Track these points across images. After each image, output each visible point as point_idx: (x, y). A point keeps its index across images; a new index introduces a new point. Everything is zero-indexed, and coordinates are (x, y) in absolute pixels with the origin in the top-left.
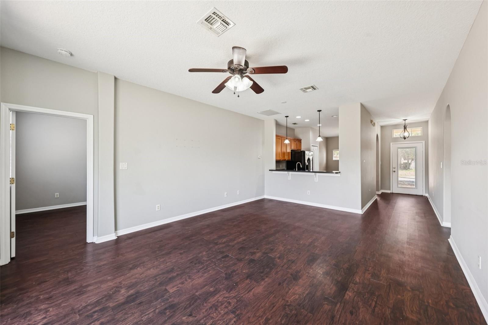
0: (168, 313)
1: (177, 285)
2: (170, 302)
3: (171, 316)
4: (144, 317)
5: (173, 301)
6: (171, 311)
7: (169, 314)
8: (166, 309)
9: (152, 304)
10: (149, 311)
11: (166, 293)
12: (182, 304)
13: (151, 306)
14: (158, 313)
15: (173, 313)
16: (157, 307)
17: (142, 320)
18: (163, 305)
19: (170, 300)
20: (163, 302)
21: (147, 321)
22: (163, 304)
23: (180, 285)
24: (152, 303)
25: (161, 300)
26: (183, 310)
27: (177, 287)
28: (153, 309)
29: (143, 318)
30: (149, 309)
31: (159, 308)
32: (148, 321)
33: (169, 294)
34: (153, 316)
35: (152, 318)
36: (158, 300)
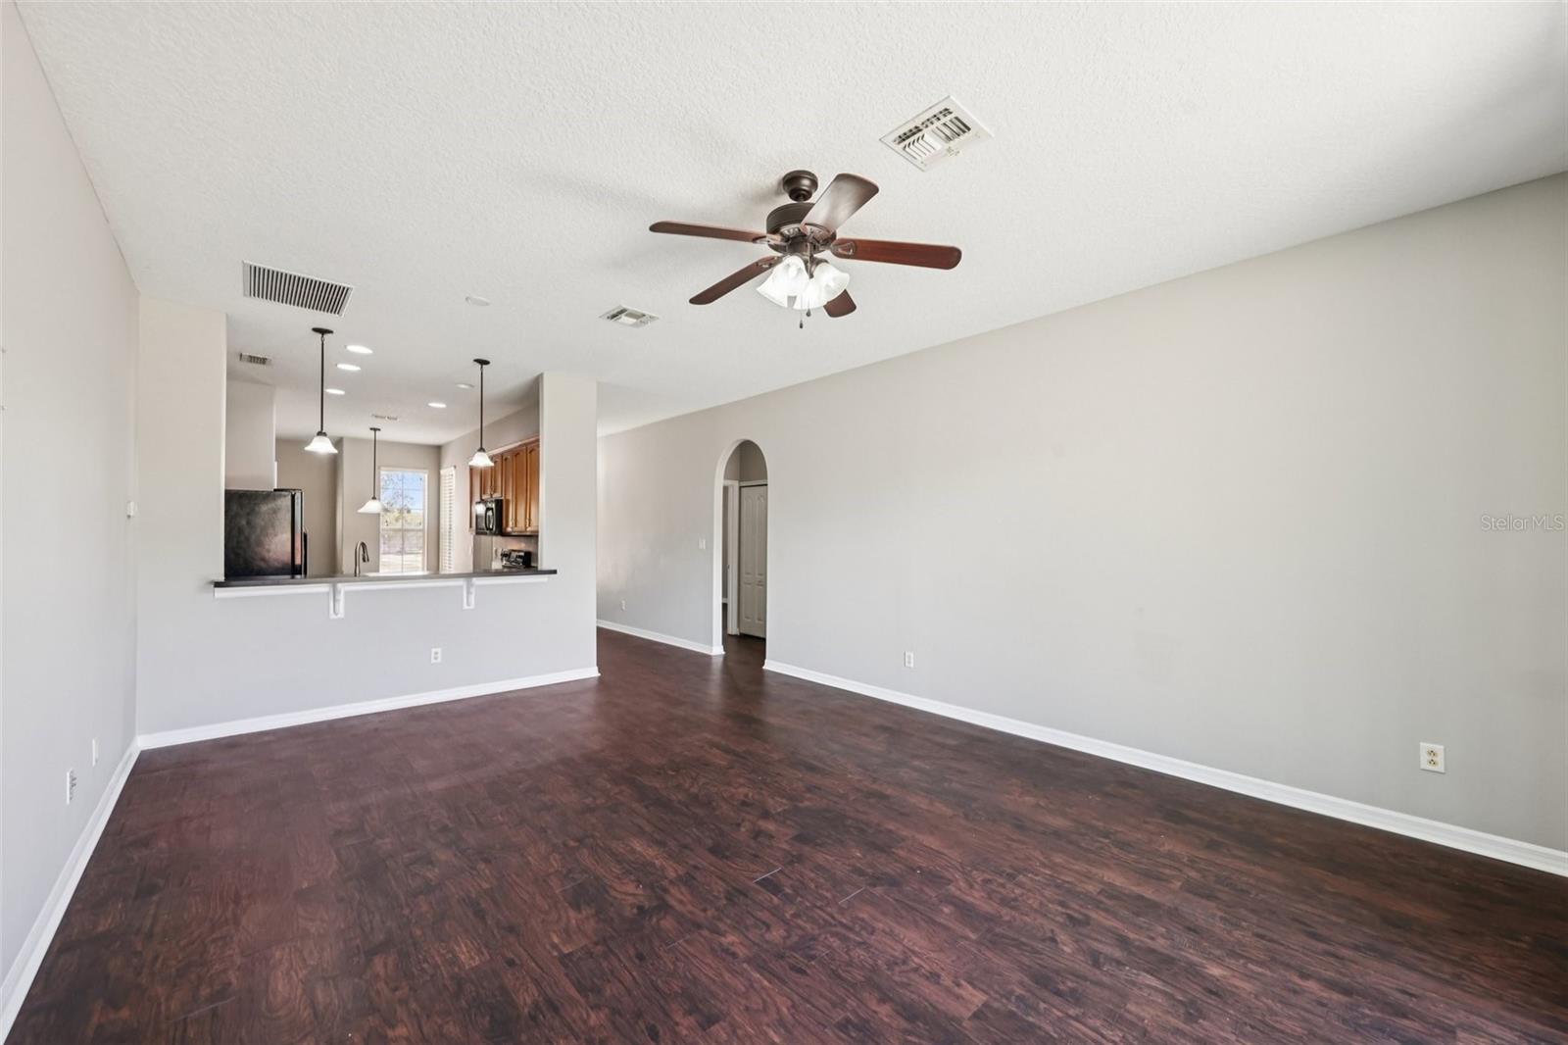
0: (1070, 984)
1: (948, 990)
2: (1029, 991)
3: (1073, 974)
4: (1113, 1038)
5: (1021, 983)
6: (1060, 978)
7: (1072, 981)
8: (1058, 993)
9: (1055, 1036)
10: (1084, 1034)
11: (996, 1011)
12: (1026, 961)
13: (1064, 1036)
14: (1080, 1007)
15: (1063, 974)
16: (1059, 1018)
17: (1124, 1037)
18: (1044, 1002)
19: (1019, 991)
20: (1036, 1009)
21: (1117, 1025)
22: (1042, 1005)
23: (947, 981)
24: (1051, 1036)
25: (1028, 1015)
26: (1042, 956)
27: (956, 989)
28: (1072, 1026)
29: (1117, 1039)
30: (1077, 1038)
31: (1061, 1011)
32: (1117, 1022)
33: (995, 999)
34: (1095, 1016)
35: (1102, 1016)
36: (1031, 1025)
